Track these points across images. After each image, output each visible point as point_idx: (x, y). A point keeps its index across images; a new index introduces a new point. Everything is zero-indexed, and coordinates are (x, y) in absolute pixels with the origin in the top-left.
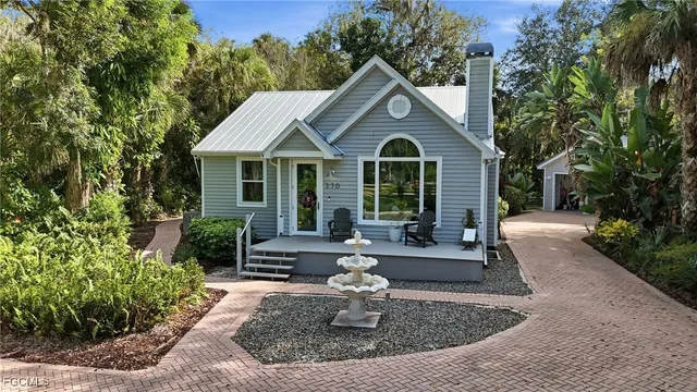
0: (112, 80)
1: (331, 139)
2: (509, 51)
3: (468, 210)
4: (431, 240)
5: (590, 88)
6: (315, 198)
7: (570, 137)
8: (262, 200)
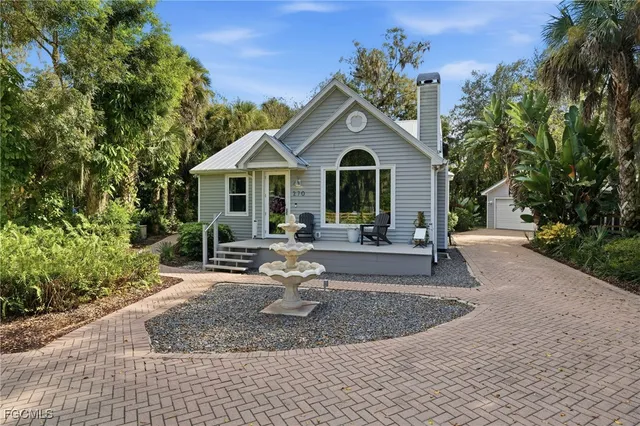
0: (119, 107)
1: (296, 152)
2: (456, 107)
3: (419, 212)
4: (385, 240)
5: (524, 118)
6: (284, 205)
7: (509, 156)
8: (245, 210)
